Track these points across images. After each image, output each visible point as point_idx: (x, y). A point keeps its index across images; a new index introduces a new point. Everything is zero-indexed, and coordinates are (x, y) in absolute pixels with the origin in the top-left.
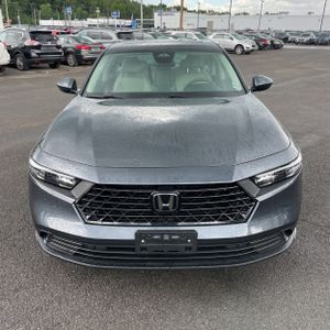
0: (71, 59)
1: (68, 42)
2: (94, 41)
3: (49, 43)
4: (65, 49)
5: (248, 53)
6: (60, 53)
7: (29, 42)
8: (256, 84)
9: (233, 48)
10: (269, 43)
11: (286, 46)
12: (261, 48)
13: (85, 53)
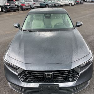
0: (20, 9)
1: (19, 3)
2: (26, 3)
3: (13, 4)
4: (18, 6)
5: (73, 5)
6: (16, 7)
7: (7, 4)
8: (78, 25)
9: (68, 4)
10: (79, 2)
11: (85, 3)
12: (77, 4)
13: (24, 7)
